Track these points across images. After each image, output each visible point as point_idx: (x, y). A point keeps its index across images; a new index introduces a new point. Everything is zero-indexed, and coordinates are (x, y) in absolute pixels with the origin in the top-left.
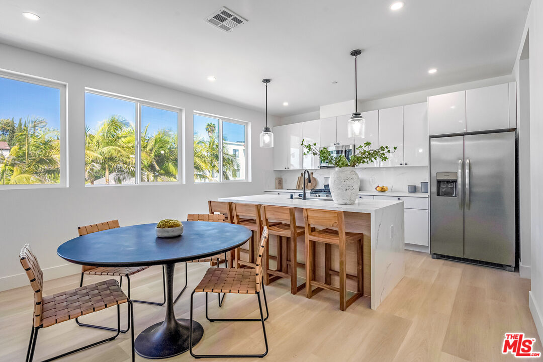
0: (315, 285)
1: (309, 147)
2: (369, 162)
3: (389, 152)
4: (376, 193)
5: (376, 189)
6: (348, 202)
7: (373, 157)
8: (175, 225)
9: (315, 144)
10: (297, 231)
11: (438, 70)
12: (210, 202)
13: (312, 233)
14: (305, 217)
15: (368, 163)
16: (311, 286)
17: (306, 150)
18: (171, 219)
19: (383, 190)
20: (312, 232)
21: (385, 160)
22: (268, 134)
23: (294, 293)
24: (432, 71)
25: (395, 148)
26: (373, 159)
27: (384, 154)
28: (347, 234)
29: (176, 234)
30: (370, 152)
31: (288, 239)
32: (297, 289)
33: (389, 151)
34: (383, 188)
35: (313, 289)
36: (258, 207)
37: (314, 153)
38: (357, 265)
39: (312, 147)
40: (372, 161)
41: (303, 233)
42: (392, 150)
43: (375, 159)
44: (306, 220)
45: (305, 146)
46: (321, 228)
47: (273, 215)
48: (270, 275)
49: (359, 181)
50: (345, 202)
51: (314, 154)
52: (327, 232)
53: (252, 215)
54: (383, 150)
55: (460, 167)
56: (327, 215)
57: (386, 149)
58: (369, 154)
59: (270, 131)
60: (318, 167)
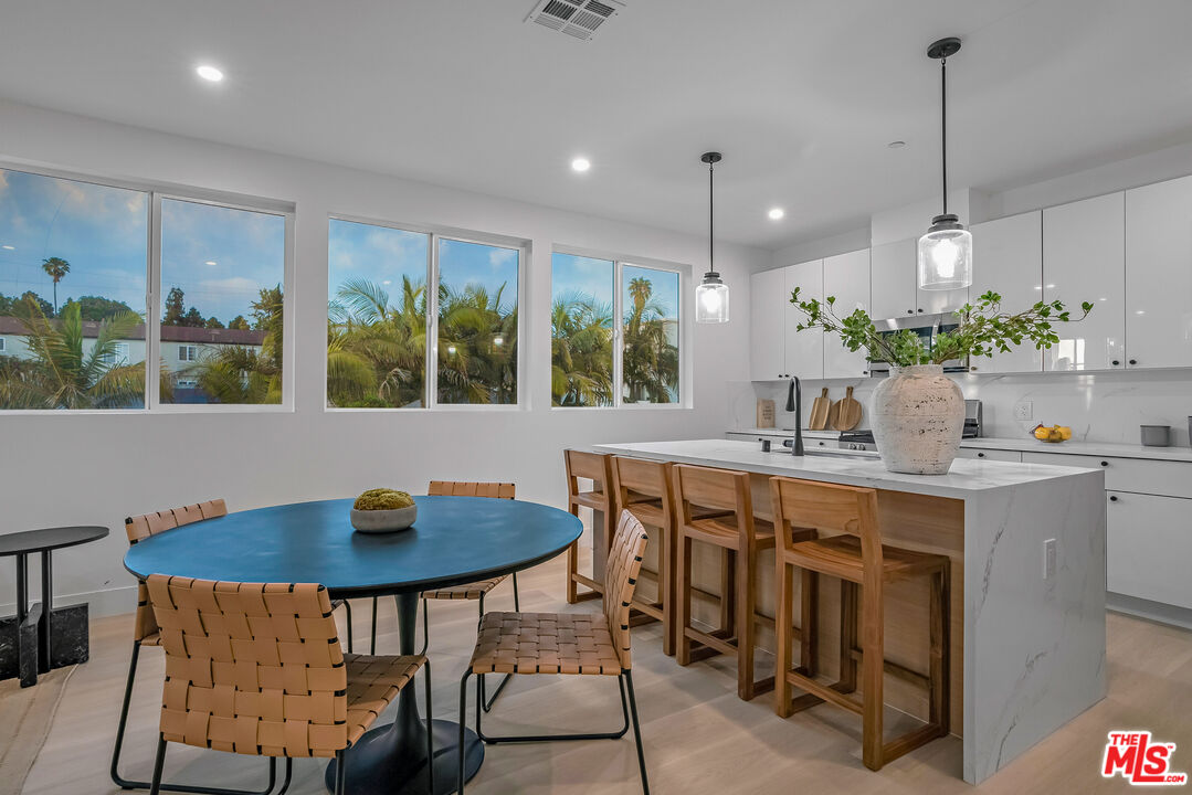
0: (803, 685)
1: (813, 308)
2: (996, 351)
3: (1067, 320)
4: (1033, 445)
5: (1033, 432)
6: (928, 467)
7: (1008, 334)
8: (393, 505)
9: (831, 300)
10: (759, 536)
12: (568, 453)
13: (796, 546)
14: (775, 500)
15: (990, 355)
16: (788, 687)
17: (805, 316)
18: (386, 488)
19: (1055, 438)
20: (794, 542)
21: (1048, 346)
22: (713, 287)
23: (747, 698)
25: (1087, 307)
26: (1008, 341)
27: (1046, 326)
28: (889, 553)
29: (395, 524)
30: (1001, 321)
31: (731, 555)
32: (754, 689)
33: (1064, 317)
34: (1053, 432)
35: (794, 696)
36: (667, 468)
37: (826, 325)
38: (928, 642)
39: (823, 308)
40: (1005, 348)
41: (771, 543)
42: (1076, 311)
43: (1017, 341)
44: (776, 508)
45: (803, 305)
46: (832, 533)
47: (699, 490)
48: (695, 644)
49: (963, 405)
50: (919, 467)
51: (828, 328)
52: (842, 545)
53: (654, 488)
54: (1045, 313)
56: (831, 499)
57: (1054, 311)
58: (997, 326)
59: (720, 282)
60: (865, 373)
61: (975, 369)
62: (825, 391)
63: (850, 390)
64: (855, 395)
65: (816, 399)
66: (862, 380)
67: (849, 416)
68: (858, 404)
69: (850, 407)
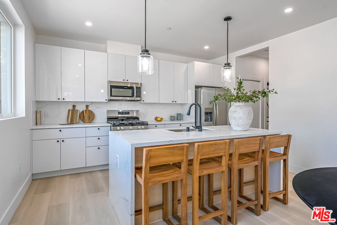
11: (209, 47)
24: (206, 47)
55: (215, 105)
60: (106, 100)
61: (143, 101)
62: (74, 106)
63: (87, 106)
64: (90, 108)
65: (69, 110)
66: (93, 102)
67: (89, 117)
68: (92, 112)
69: (89, 113)
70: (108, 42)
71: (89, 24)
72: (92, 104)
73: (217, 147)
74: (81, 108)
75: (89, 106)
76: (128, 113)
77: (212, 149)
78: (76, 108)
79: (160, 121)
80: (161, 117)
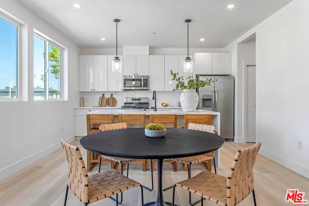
11: (205, 39)
12: (89, 115)
24: (202, 40)
44: (186, 121)
50: (193, 110)
55: (213, 92)
56: (202, 117)
60: (122, 90)
61: (150, 90)
62: (103, 95)
63: (112, 95)
64: (114, 96)
65: (100, 97)
66: (115, 92)
67: (112, 102)
68: (115, 99)
69: (113, 99)
70: (124, 47)
71: (103, 39)
72: (115, 93)
73: (134, 118)
74: (107, 96)
75: (113, 95)
76: (140, 100)
77: (131, 118)
78: (105, 96)
79: (166, 106)
80: (167, 103)
